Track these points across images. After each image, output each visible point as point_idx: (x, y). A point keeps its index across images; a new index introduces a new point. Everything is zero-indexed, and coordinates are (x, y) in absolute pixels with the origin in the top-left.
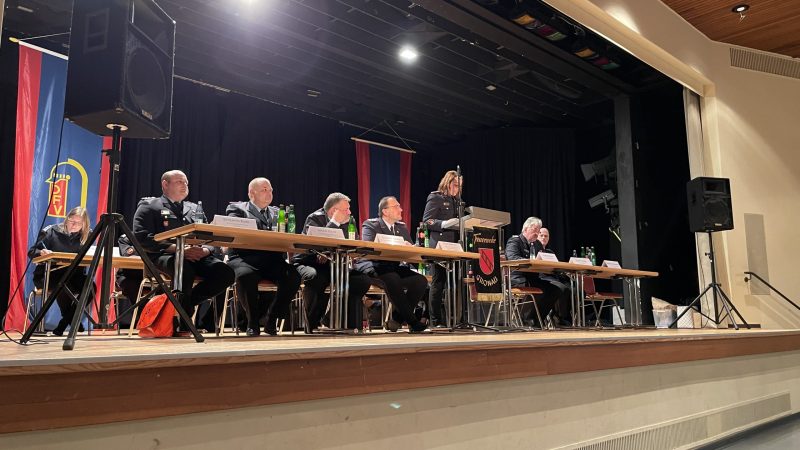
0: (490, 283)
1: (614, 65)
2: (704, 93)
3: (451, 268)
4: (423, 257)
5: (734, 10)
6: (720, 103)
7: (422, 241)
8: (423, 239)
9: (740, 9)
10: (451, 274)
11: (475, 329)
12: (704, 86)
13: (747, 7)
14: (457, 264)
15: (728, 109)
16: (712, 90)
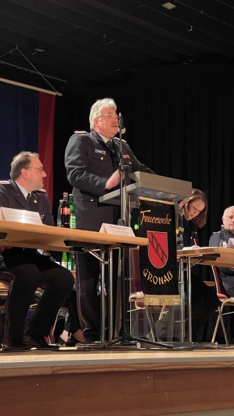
0: (161, 281)
3: (107, 258)
4: (67, 243)
7: (66, 220)
8: (68, 216)
10: (107, 267)
11: (139, 346)
14: (116, 252)
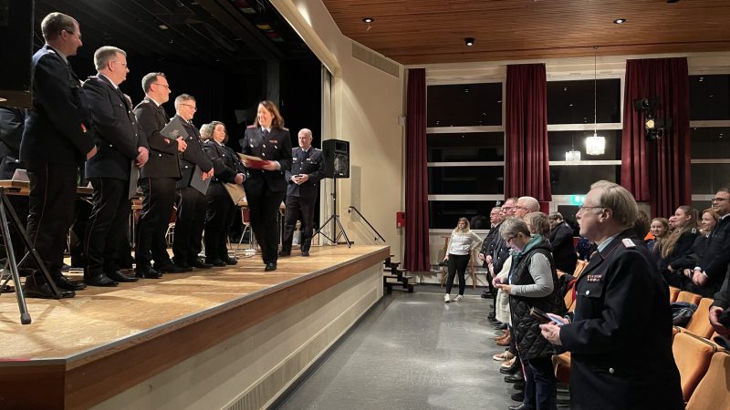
1: (281, 39)
2: (335, 73)
5: (364, 20)
6: (345, 84)
9: (368, 21)
12: (335, 69)
13: (372, 20)
15: (348, 89)
16: (340, 73)
